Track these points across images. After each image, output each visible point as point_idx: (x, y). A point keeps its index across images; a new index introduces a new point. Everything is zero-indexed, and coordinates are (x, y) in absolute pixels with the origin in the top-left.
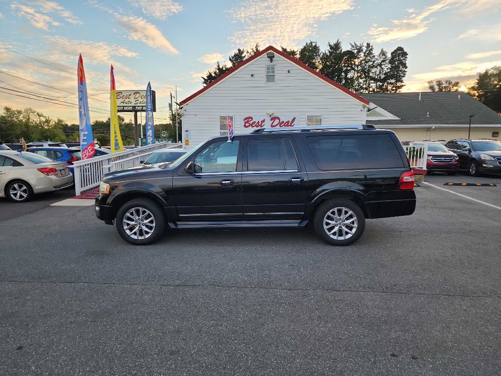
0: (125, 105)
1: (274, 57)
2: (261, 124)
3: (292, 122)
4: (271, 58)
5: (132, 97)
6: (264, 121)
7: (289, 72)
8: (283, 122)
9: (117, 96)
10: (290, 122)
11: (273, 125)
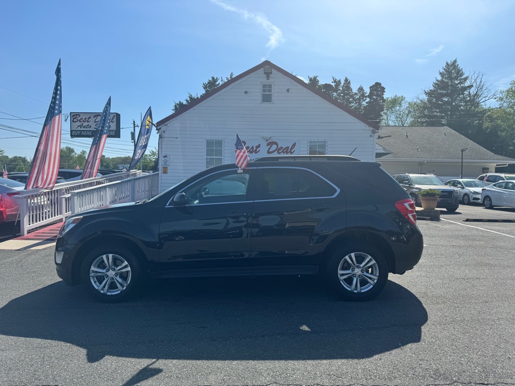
0: (82, 129)
1: (271, 73)
2: (256, 150)
3: (292, 148)
4: (268, 75)
5: (92, 120)
6: (259, 146)
7: (288, 91)
8: (282, 148)
9: (74, 119)
10: (290, 148)
11: (270, 151)
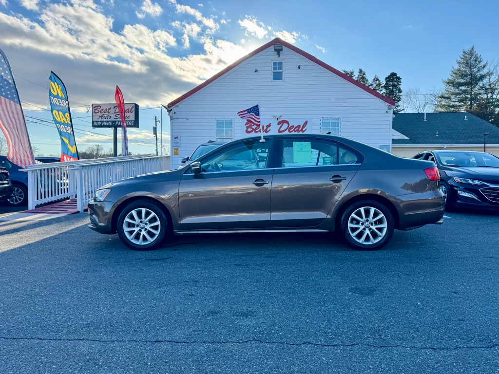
0: (103, 120)
2: (267, 129)
3: (303, 127)
4: (278, 51)
5: (112, 111)
6: (269, 126)
7: (299, 67)
8: (293, 126)
9: (95, 110)
10: (301, 127)
11: (281, 130)
